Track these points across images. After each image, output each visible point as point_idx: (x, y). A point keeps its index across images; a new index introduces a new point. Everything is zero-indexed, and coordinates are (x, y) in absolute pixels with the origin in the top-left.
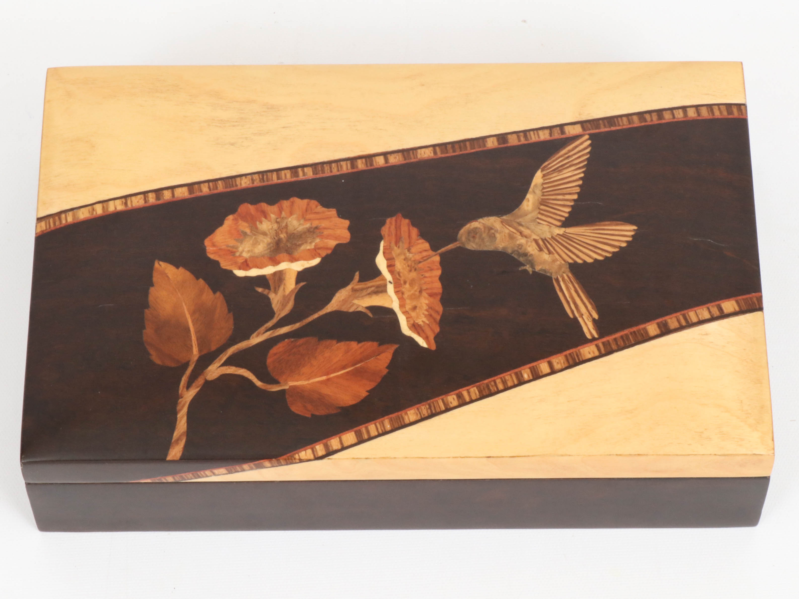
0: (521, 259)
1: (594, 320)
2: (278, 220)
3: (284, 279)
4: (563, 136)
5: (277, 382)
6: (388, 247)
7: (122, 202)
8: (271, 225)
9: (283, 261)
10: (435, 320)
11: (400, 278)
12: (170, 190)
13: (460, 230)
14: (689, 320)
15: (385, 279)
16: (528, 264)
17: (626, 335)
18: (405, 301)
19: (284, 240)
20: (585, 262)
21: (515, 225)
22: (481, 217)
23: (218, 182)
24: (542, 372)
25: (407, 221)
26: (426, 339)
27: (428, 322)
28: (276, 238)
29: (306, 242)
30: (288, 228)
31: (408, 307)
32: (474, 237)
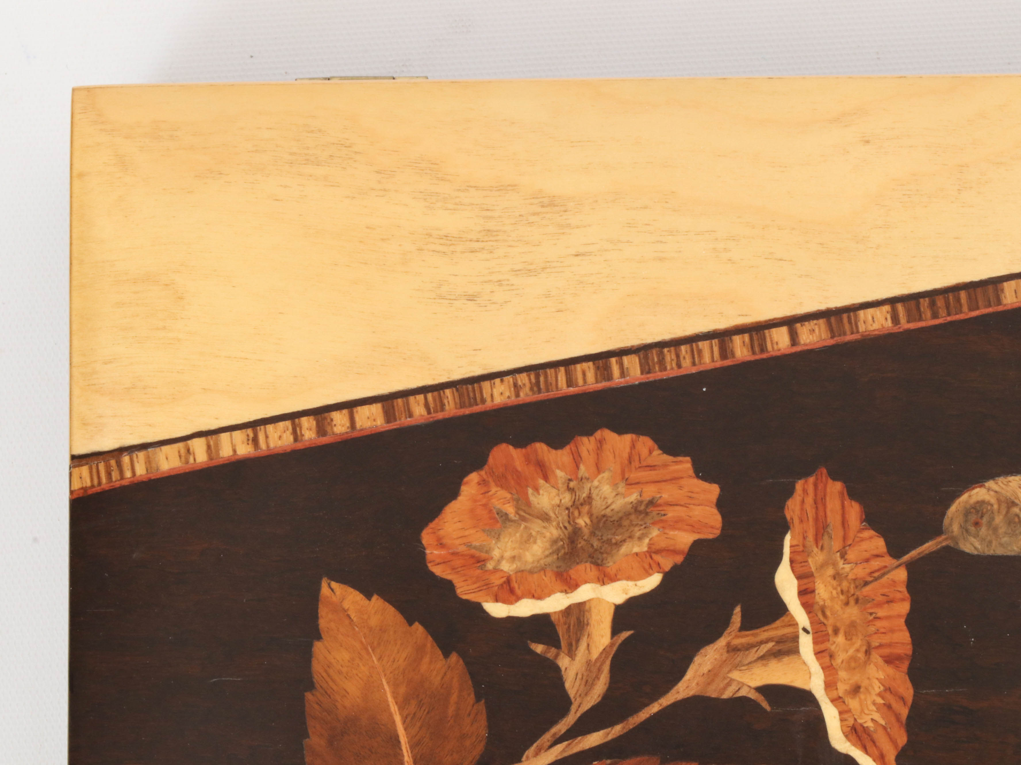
2: (572, 484)
3: (588, 624)
6: (801, 548)
7: (248, 435)
8: (558, 495)
9: (586, 582)
10: (897, 717)
11: (825, 622)
12: (345, 411)
13: (948, 507)
15: (794, 624)
18: (837, 674)
19: (586, 531)
22: (992, 476)
23: (444, 392)
25: (838, 486)
28: (570, 528)
29: (631, 537)
30: (594, 503)
31: (842, 688)
32: (977, 524)
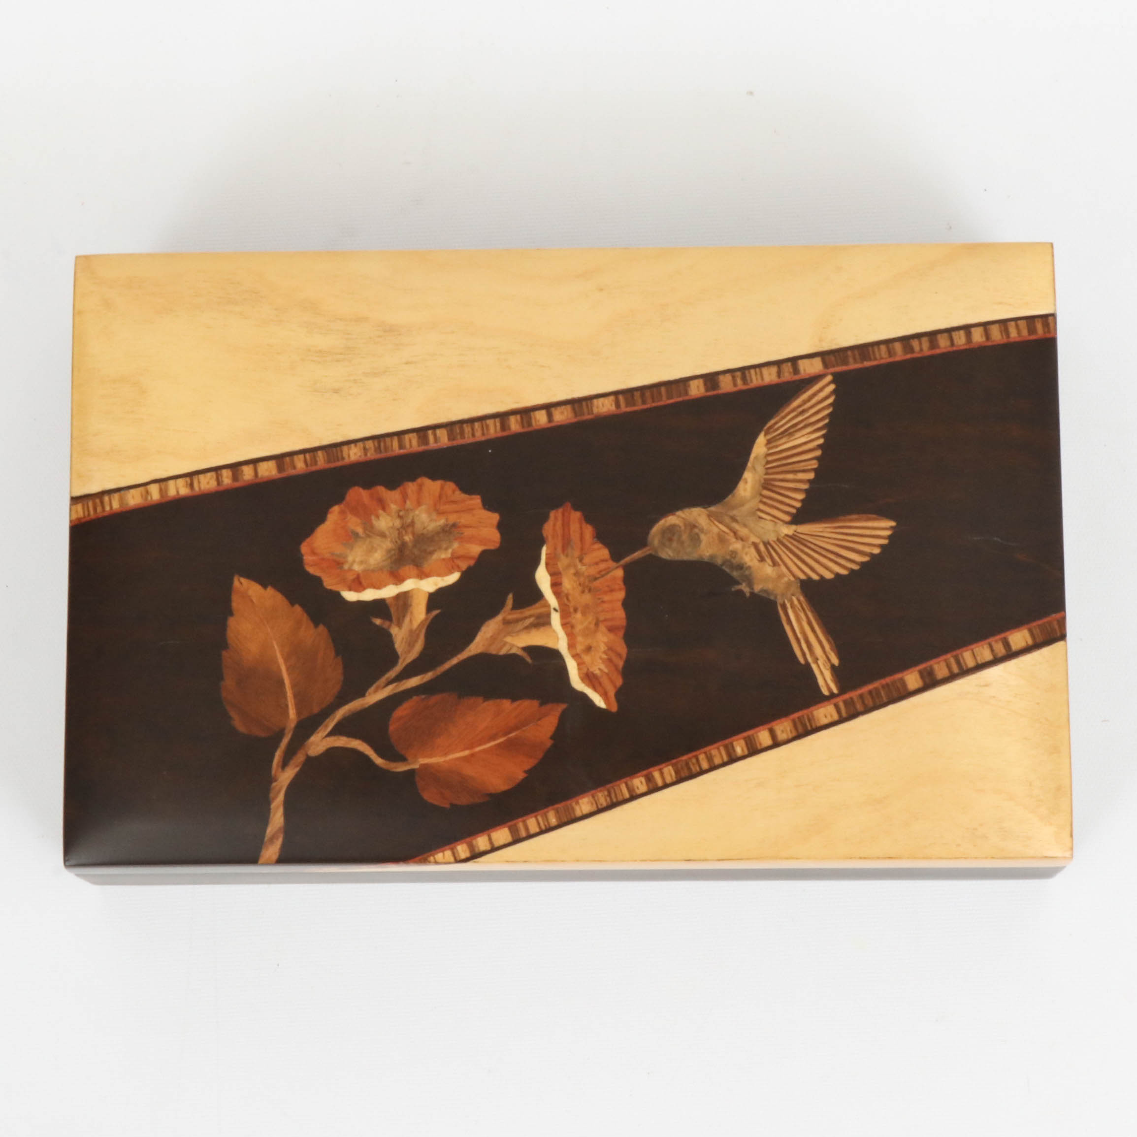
0: (735, 574)
1: (833, 668)
2: (401, 513)
3: (411, 605)
4: (797, 377)
5: (403, 759)
6: (553, 556)
8: (392, 520)
9: (410, 578)
10: (616, 667)
11: (568, 604)
12: (251, 466)
14: (963, 664)
15: (547, 605)
16: (744, 581)
17: (876, 689)
18: (576, 638)
19: (410, 545)
20: (822, 577)
21: (727, 520)
23: (317, 453)
24: (760, 744)
25: (578, 514)
26: (604, 695)
27: (606, 670)
28: (399, 542)
29: (440, 548)
30: (416, 526)
31: (579, 648)
32: (670, 540)
